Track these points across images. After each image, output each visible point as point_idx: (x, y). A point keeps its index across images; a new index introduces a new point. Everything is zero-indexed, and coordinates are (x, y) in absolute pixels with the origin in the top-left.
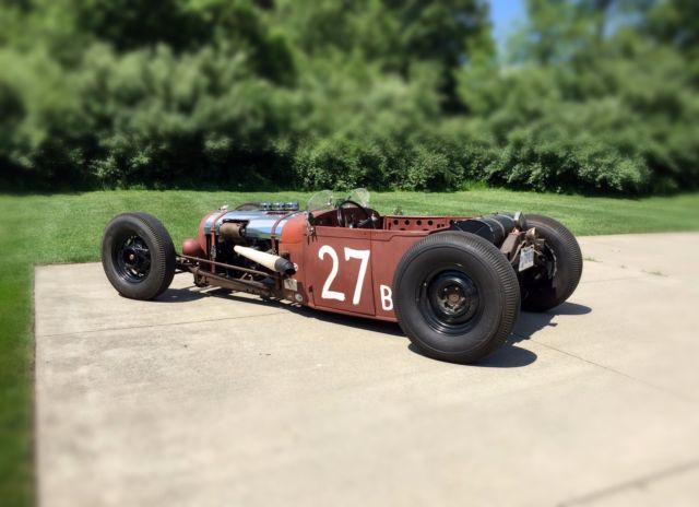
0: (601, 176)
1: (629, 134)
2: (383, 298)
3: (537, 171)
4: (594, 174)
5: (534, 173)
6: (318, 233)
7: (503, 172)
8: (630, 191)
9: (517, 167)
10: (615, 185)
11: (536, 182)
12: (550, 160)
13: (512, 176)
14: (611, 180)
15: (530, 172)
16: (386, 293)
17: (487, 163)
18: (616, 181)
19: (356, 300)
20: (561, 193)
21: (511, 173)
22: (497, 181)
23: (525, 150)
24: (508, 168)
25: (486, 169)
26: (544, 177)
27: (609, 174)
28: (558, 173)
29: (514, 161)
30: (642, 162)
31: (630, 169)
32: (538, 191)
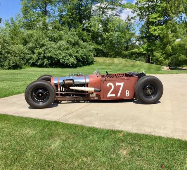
0: (66, 62)
1: (70, 51)
2: (127, 93)
3: (46, 61)
4: (64, 62)
5: (46, 62)
6: (106, 80)
7: (35, 62)
8: (73, 66)
9: (40, 60)
10: (70, 65)
11: (46, 65)
12: (50, 58)
13: (39, 63)
14: (68, 63)
15: (44, 62)
16: (127, 92)
17: (29, 59)
18: (70, 64)
19: (119, 95)
20: (54, 68)
21: (38, 62)
22: (34, 65)
23: (42, 55)
24: (37, 61)
25: (30, 61)
26: (49, 63)
27: (68, 62)
28: (53, 62)
29: (39, 59)
30: (75, 58)
31: (73, 60)
32: (47, 67)
